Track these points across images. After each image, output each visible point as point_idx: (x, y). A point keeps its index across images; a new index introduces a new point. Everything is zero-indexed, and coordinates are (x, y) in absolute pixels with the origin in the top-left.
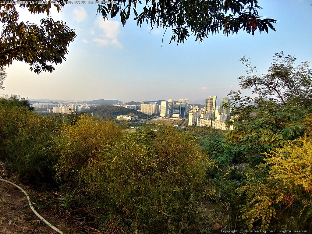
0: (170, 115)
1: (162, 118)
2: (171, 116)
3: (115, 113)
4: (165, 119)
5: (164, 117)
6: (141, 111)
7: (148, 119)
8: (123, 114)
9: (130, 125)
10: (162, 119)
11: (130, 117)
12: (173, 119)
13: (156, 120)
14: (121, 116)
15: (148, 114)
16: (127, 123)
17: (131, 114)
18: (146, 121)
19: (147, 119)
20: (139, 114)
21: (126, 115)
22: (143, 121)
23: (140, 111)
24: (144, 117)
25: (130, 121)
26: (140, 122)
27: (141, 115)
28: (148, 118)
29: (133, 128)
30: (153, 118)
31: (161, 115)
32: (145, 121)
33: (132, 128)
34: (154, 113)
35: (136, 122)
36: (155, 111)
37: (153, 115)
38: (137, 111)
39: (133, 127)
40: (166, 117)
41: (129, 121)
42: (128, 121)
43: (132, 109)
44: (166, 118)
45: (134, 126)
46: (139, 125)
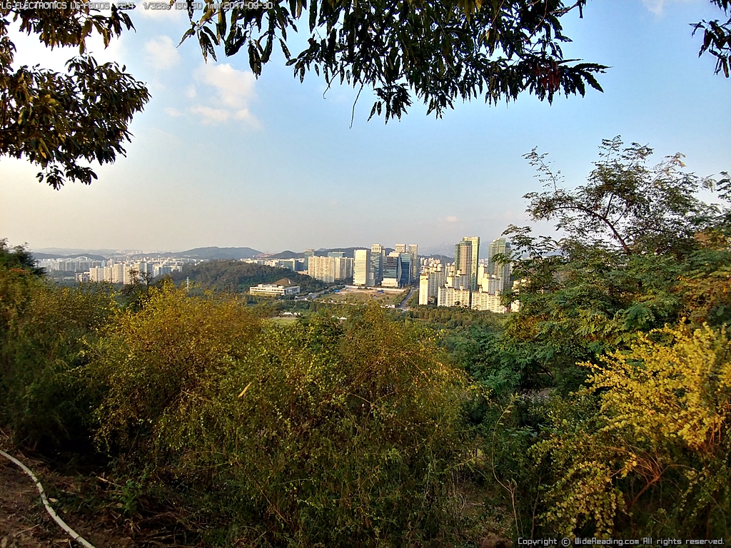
0: (376, 283)
1: (359, 289)
2: (378, 283)
3: (245, 280)
4: (365, 292)
5: (363, 285)
6: (309, 274)
7: (325, 293)
8: (265, 282)
9: (281, 309)
10: (359, 291)
11: (281, 288)
12: (382, 291)
13: (343, 293)
14: (260, 286)
15: (324, 280)
16: (275, 303)
17: (283, 280)
18: (320, 296)
19: (323, 292)
21: (271, 284)
22: (313, 297)
23: (305, 272)
24: (315, 286)
25: (282, 297)
26: (306, 299)
27: (307, 282)
28: (325, 289)
29: (288, 313)
30: (336, 289)
31: (356, 281)
32: (317, 297)
33: (286, 313)
34: (338, 277)
35: (296, 301)
36: (341, 273)
37: (337, 282)
38: (299, 272)
39: (289, 311)
40: (366, 286)
41: (279, 296)
42: (276, 298)
43: (285, 270)
44: (366, 288)
45: (291, 309)
46: (302, 308)
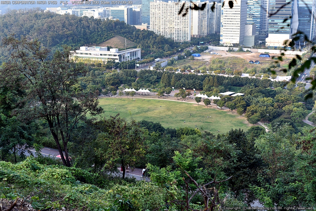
1: (230, 51)
2: (260, 42)
3: (61, 39)
4: (241, 56)
5: (235, 45)
6: (151, 29)
7: (180, 58)
8: (89, 42)
9: (117, 83)
10: (231, 55)
11: (113, 51)
14: (83, 49)
15: (175, 38)
16: (108, 75)
17: (116, 40)
18: (172, 63)
19: (176, 57)
20: (144, 38)
21: (97, 45)
22: (163, 65)
24: (163, 48)
25: (117, 66)
26: (152, 69)
27: (150, 42)
28: (178, 52)
29: (130, 90)
30: (194, 52)
31: (224, 40)
32: (169, 64)
33: (127, 90)
34: (195, 32)
35: (138, 70)
36: (200, 26)
37: (195, 41)
38: (137, 27)
39: (130, 86)
40: (241, 46)
41: (111, 65)
42: (108, 67)
43: (117, 23)
45: (133, 84)
46: (148, 81)
